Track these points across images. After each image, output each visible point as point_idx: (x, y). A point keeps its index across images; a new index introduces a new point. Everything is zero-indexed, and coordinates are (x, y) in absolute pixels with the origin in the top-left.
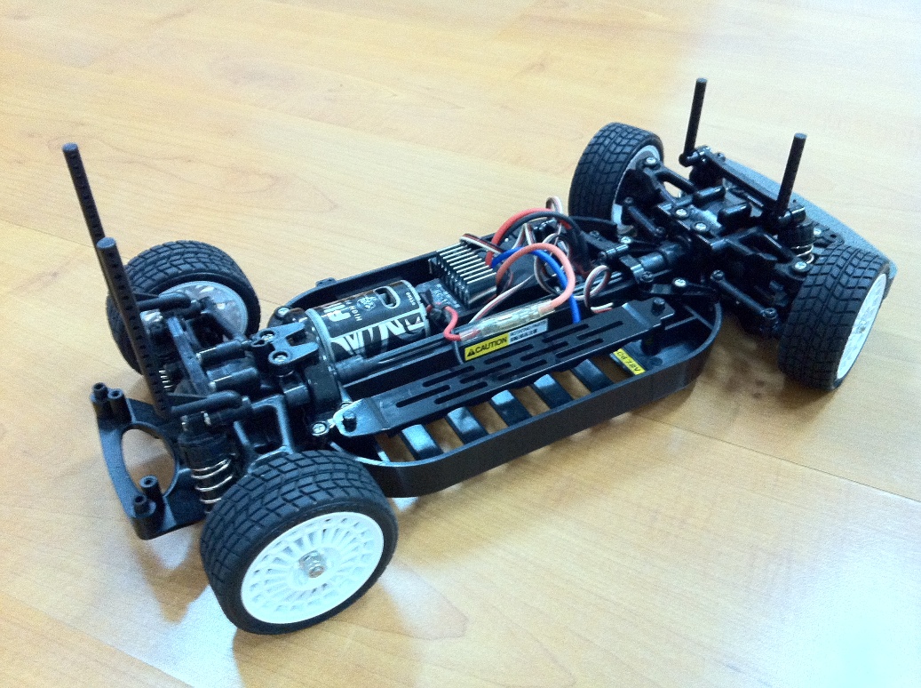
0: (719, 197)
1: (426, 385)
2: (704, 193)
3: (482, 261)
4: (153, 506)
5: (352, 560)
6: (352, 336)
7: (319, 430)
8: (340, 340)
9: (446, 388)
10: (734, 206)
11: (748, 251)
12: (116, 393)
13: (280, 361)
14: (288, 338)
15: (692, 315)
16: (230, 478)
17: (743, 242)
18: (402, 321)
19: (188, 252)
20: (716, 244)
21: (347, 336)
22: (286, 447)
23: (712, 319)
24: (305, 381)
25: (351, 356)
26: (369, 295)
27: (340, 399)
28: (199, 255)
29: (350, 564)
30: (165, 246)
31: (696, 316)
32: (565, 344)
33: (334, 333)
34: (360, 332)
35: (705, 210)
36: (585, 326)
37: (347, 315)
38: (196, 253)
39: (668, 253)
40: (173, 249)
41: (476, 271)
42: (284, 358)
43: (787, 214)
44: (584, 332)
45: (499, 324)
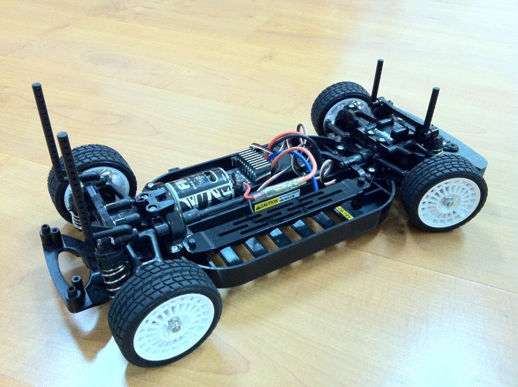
0: (391, 124)
1: (235, 224)
2: (383, 122)
3: (263, 157)
4: (79, 293)
5: (196, 322)
6: (191, 198)
7: (175, 249)
8: (184, 200)
9: (246, 226)
10: (399, 128)
11: (409, 152)
12: (55, 230)
13: (152, 210)
14: (156, 197)
15: (379, 188)
16: (124, 276)
17: (406, 147)
18: (219, 190)
19: (96, 151)
20: (391, 148)
21: (189, 197)
22: (158, 258)
23: (390, 190)
24: (166, 222)
25: (191, 209)
26: (200, 175)
27: (186, 232)
28: (102, 152)
29: (196, 324)
30: (82, 147)
31: (381, 188)
32: (311, 202)
33: (181, 196)
34: (196, 195)
35: (383, 131)
36: (322, 193)
37: (188, 186)
38: (100, 151)
39: (364, 154)
40: (87, 149)
41: (260, 163)
42: (155, 208)
43: (429, 132)
44: (321, 196)
45: (275, 190)
